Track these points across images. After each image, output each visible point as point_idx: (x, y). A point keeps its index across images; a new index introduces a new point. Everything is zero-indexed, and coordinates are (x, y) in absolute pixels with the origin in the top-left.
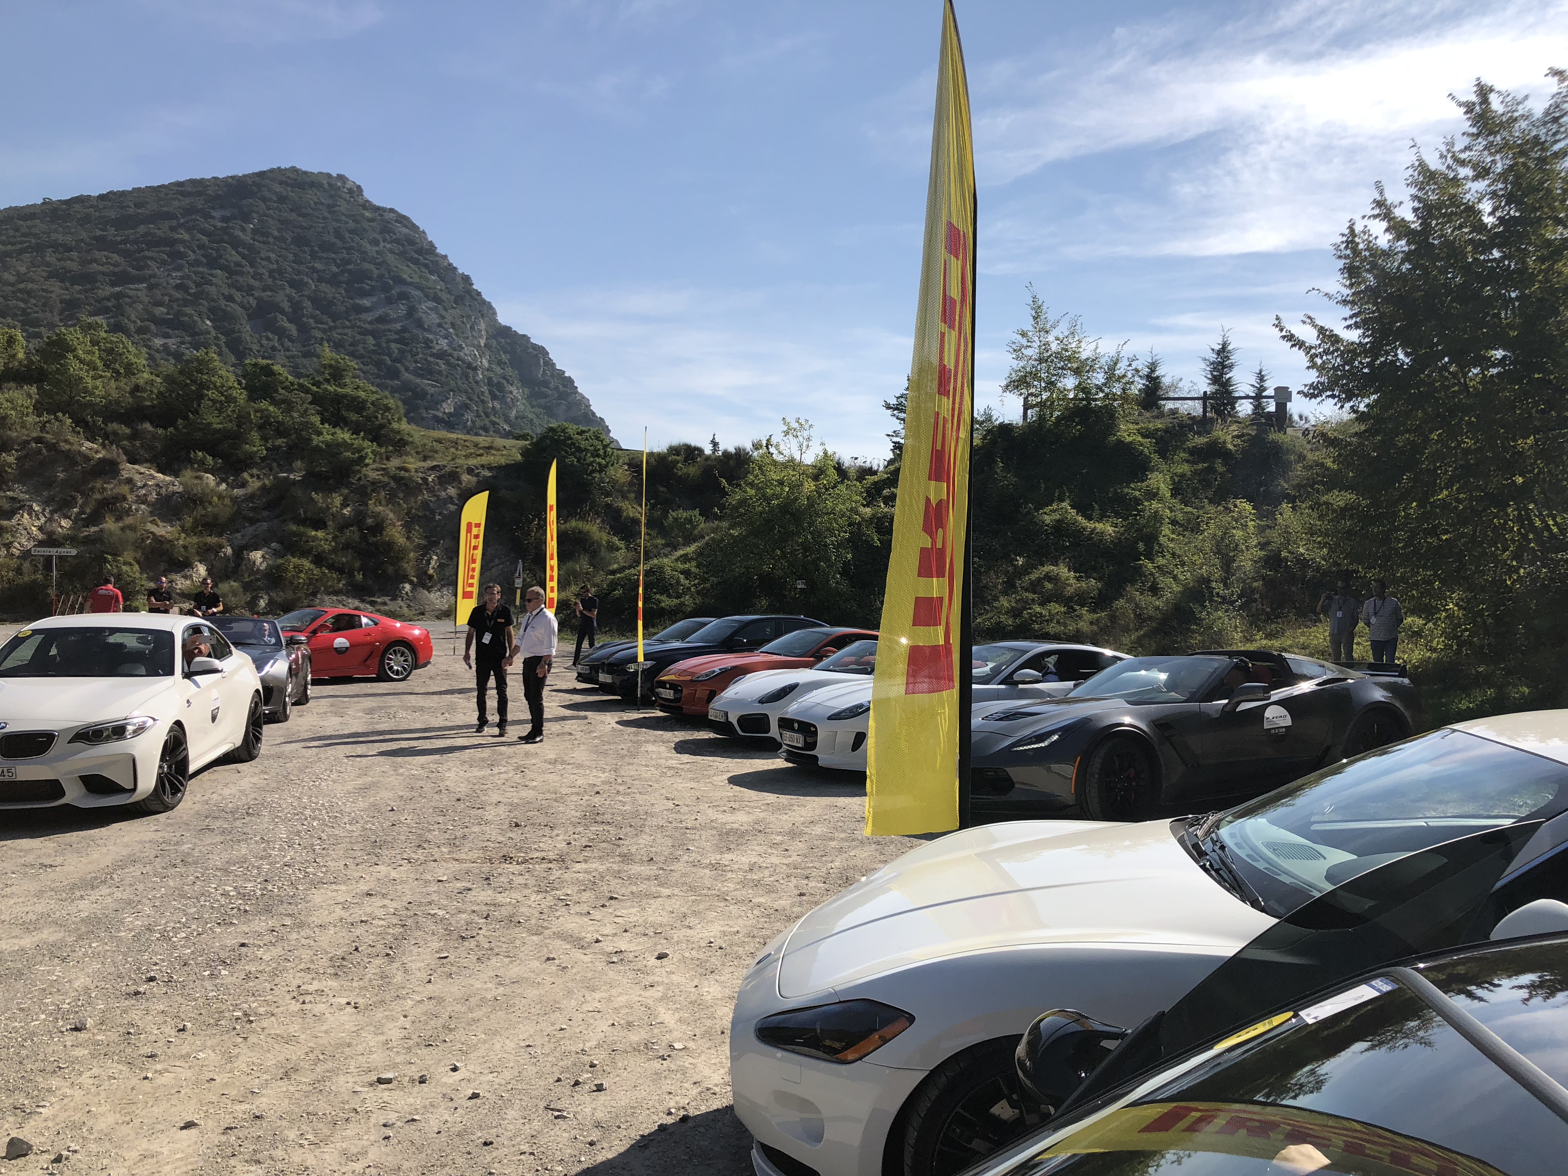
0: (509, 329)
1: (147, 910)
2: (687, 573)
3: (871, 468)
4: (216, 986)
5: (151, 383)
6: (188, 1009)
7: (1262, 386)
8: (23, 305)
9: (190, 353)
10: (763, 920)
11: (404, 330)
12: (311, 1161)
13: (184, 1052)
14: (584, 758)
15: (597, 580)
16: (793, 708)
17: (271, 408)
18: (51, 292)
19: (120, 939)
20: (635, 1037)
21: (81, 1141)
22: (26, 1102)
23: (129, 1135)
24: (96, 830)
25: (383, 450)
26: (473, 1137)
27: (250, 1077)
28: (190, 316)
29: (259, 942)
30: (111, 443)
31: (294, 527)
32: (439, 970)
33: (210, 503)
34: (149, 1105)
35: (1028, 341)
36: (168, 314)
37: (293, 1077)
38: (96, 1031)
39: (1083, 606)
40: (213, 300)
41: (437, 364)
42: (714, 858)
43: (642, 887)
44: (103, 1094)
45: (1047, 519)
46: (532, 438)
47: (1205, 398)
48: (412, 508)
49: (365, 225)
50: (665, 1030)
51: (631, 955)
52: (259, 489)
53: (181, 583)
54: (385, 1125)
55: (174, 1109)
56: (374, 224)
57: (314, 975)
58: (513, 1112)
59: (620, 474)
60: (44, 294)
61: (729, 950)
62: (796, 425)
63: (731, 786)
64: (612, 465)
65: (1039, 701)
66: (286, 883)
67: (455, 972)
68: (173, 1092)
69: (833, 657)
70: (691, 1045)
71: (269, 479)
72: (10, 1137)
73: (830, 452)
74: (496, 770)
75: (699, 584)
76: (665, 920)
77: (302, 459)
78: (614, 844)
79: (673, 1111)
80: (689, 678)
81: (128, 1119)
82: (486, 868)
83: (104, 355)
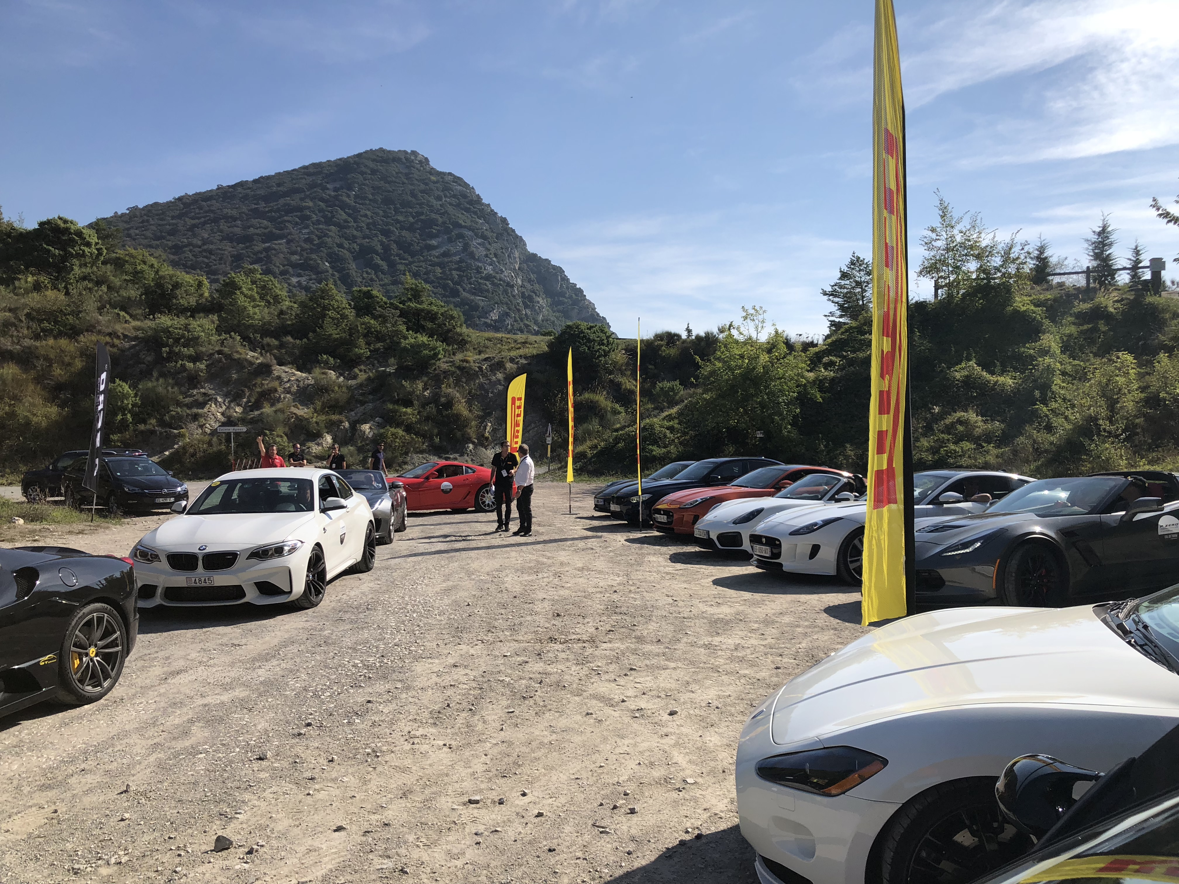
0: (535, 255)
1: (304, 676)
2: (671, 429)
3: (813, 342)
4: (352, 730)
5: (290, 308)
6: (334, 746)
7: (1138, 259)
8: (206, 260)
9: (314, 286)
10: (748, 687)
11: (461, 261)
12: (425, 858)
13: (333, 776)
14: (604, 567)
15: (605, 436)
16: (761, 527)
17: (372, 322)
18: (225, 250)
19: (286, 696)
20: (657, 773)
21: (266, 838)
22: (228, 810)
23: (299, 835)
24: (267, 621)
25: (450, 348)
26: (541, 845)
27: (379, 796)
28: (315, 260)
29: (380, 700)
30: (266, 352)
31: (390, 406)
32: (508, 722)
33: (333, 391)
34: (311, 814)
35: (937, 236)
36: (300, 260)
37: (409, 796)
38: (273, 760)
39: (989, 443)
40: (330, 248)
41: (486, 284)
42: (707, 640)
43: (654, 661)
44: (280, 805)
45: (958, 375)
46: (555, 334)
47: (1088, 272)
48: (472, 389)
49: (431, 185)
50: (679, 768)
51: (649, 712)
52: (366, 380)
53: (315, 449)
54: (476, 834)
55: (328, 817)
56: (438, 185)
57: (420, 724)
58: (569, 828)
59: (619, 357)
60: (220, 251)
61: (724, 709)
62: (753, 312)
63: (715, 586)
64: (613, 351)
65: (961, 516)
66: (396, 658)
67: (520, 723)
68: (328, 804)
69: (790, 488)
70: (700, 780)
71: (372, 372)
72: (217, 835)
73: (780, 331)
74: (540, 576)
75: (681, 436)
76: (673, 686)
77: (395, 357)
78: (631, 629)
79: (690, 830)
80: (678, 506)
81: (297, 823)
82: (538, 646)
83: (259, 291)
